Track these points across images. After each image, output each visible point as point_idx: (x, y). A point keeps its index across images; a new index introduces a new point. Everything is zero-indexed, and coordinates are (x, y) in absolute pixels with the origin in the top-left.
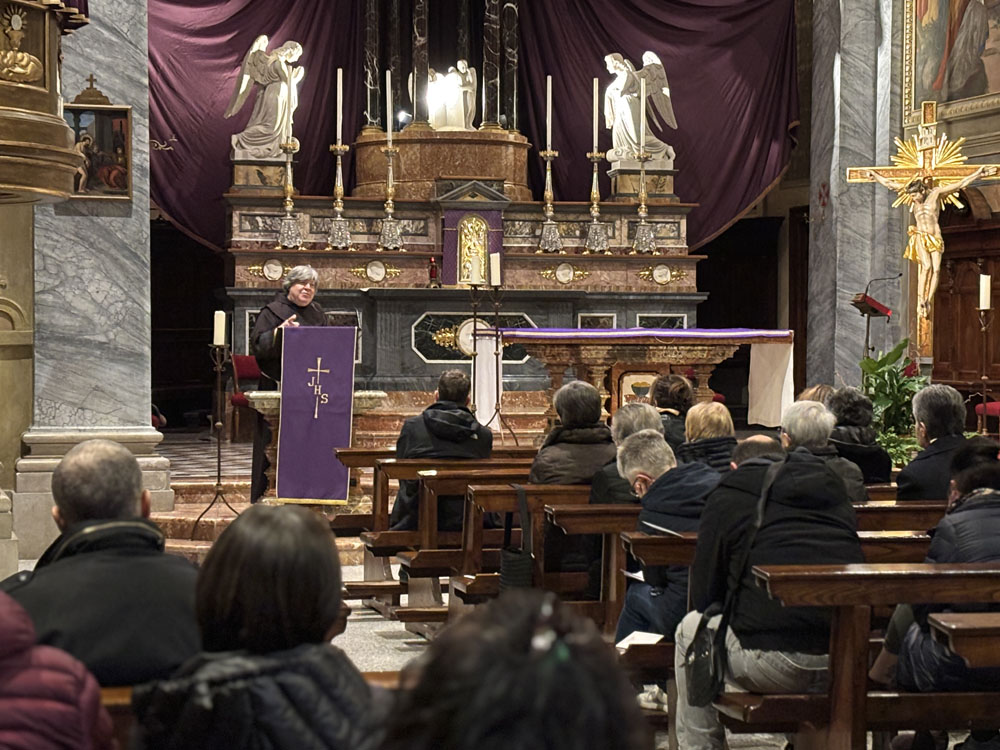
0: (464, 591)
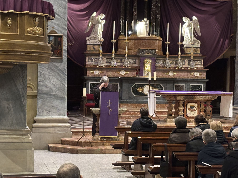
0: (150, 171)
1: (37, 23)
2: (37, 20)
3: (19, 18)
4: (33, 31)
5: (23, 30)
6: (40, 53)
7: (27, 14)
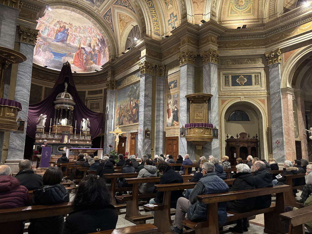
1: (12, 111)
2: (12, 110)
3: (2, 108)
4: (10, 115)
5: (4, 114)
6: (12, 125)
7: (7, 107)
